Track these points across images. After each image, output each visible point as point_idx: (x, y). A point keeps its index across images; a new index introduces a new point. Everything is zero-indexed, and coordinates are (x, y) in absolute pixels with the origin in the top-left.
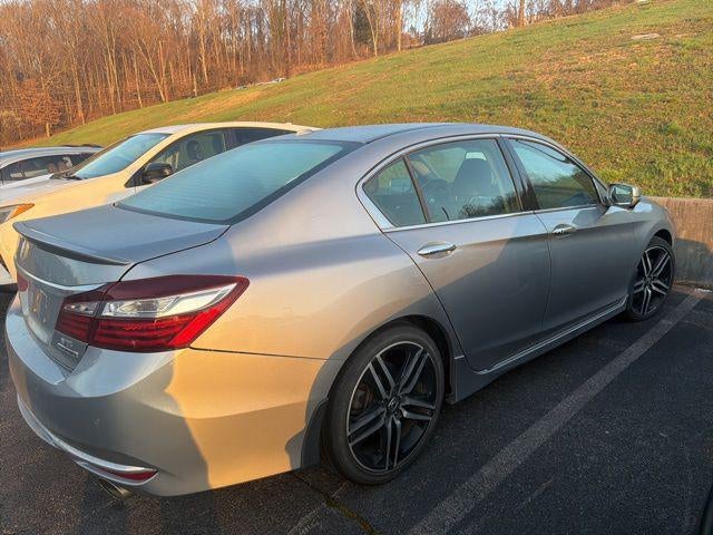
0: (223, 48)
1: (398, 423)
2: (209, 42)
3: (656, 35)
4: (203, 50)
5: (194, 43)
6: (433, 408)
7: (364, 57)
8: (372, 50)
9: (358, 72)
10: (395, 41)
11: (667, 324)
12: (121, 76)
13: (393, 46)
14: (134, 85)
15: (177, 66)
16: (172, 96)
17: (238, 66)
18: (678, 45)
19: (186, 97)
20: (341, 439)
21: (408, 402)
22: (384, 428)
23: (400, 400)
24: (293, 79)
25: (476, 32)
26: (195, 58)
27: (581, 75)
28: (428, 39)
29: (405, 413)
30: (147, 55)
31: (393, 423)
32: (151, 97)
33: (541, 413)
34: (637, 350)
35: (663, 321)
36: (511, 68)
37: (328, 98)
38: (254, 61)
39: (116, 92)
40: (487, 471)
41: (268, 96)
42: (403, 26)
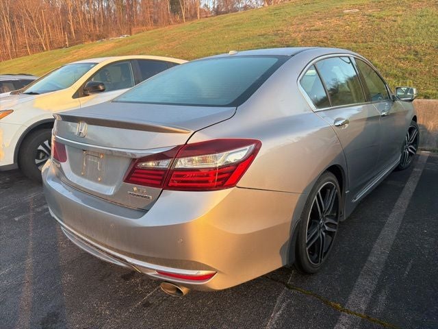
0: (84, 15)
1: (324, 234)
2: (75, 11)
3: (357, 10)
4: (70, 16)
5: (64, 12)
6: (337, 223)
7: (176, 22)
8: (181, 17)
9: (178, 31)
10: (196, 13)
11: (418, 170)
12: (15, 33)
13: (194, 16)
14: (24, 39)
15: (53, 27)
16: (52, 47)
17: (95, 27)
18: (371, 16)
19: (61, 48)
20: (303, 245)
21: (328, 220)
22: (319, 237)
23: (324, 220)
24: (133, 36)
25: (246, 8)
26: (66, 22)
27: (318, 33)
28: (217, 12)
29: (327, 228)
30: (32, 18)
31: (322, 235)
32: (37, 48)
33: (383, 224)
34: (411, 186)
35: (415, 170)
36: (275, 29)
37: (161, 47)
38: (106, 23)
39: (11, 44)
40: (372, 259)
41: (120, 46)
42: (200, 4)
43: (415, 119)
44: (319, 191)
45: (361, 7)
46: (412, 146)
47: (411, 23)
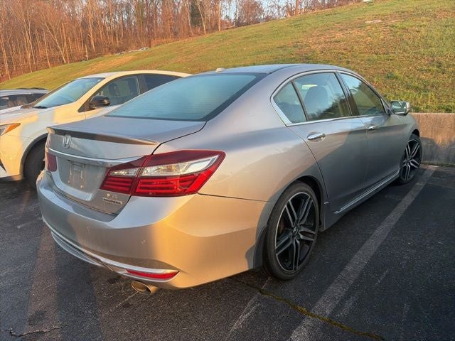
0: (105, 28)
1: (298, 242)
2: (95, 24)
3: (380, 21)
4: (91, 30)
5: (85, 24)
6: (314, 233)
7: (196, 34)
8: (202, 29)
9: (197, 43)
10: (217, 25)
11: (420, 185)
12: (35, 47)
13: (215, 28)
14: (44, 52)
15: (73, 40)
16: (72, 60)
17: (115, 40)
18: (393, 26)
19: (81, 60)
20: (273, 250)
21: (303, 229)
22: (292, 244)
23: (299, 229)
24: (153, 48)
25: (267, 19)
26: (86, 35)
27: (338, 45)
28: (238, 24)
29: (302, 236)
30: (53, 33)
31: (296, 243)
32: (56, 61)
33: (368, 236)
34: (408, 200)
35: (418, 184)
36: (294, 41)
37: (180, 60)
38: (126, 36)
39: (32, 57)
40: (349, 268)
41: (139, 59)
42: (221, 15)
43: (416, 132)
44: (289, 200)
45: (384, 17)
46: (414, 161)
47: (436, 33)
